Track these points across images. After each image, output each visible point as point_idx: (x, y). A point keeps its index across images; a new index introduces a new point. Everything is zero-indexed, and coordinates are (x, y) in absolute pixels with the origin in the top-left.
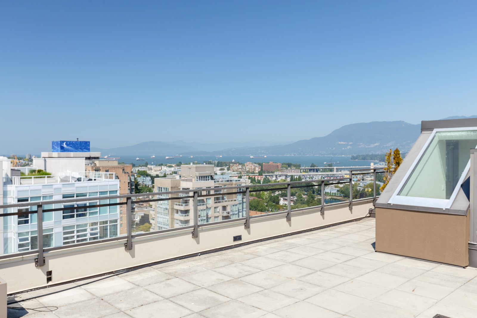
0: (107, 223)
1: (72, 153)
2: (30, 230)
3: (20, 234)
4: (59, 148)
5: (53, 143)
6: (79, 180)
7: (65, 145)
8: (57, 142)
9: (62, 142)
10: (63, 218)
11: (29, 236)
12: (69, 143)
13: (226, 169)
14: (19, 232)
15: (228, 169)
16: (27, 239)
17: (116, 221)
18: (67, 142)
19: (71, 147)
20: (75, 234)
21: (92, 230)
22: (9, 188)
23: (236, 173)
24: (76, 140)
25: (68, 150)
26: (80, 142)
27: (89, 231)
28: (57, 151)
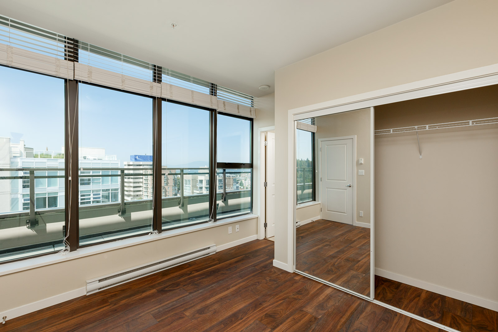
0: (109, 191)
1: (141, 162)
4: (134, 159)
5: (131, 156)
7: (137, 158)
8: (133, 156)
9: (136, 156)
12: (140, 157)
13: (238, 176)
15: (240, 176)
18: (139, 156)
19: (141, 159)
23: (244, 178)
24: (145, 155)
25: (139, 161)
26: (147, 156)
28: (133, 161)
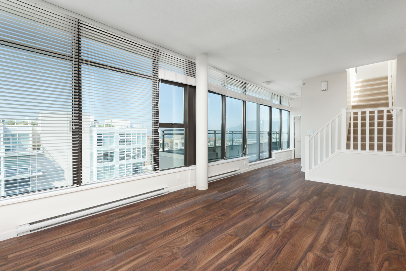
2: (103, 149)
3: (98, 151)
6: (127, 127)
10: (119, 145)
11: (103, 152)
14: (97, 150)
16: (101, 153)
17: (145, 148)
20: (125, 153)
21: (134, 151)
22: (94, 128)
27: (132, 152)
